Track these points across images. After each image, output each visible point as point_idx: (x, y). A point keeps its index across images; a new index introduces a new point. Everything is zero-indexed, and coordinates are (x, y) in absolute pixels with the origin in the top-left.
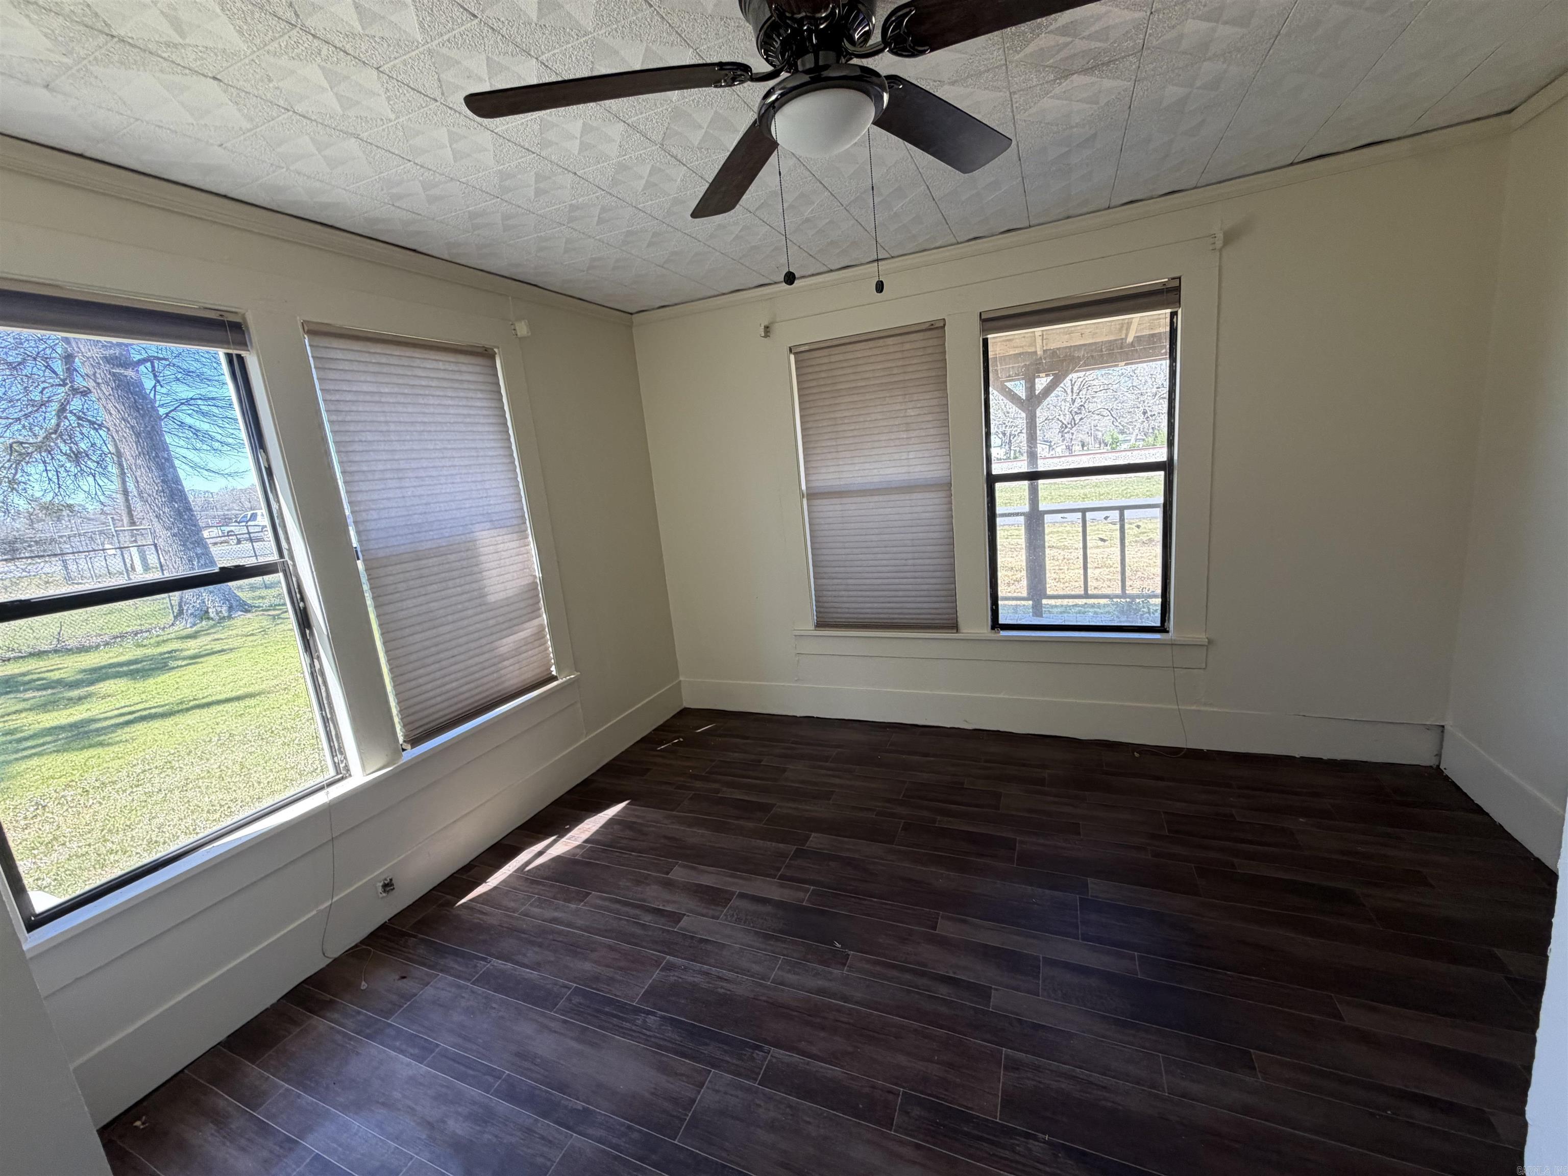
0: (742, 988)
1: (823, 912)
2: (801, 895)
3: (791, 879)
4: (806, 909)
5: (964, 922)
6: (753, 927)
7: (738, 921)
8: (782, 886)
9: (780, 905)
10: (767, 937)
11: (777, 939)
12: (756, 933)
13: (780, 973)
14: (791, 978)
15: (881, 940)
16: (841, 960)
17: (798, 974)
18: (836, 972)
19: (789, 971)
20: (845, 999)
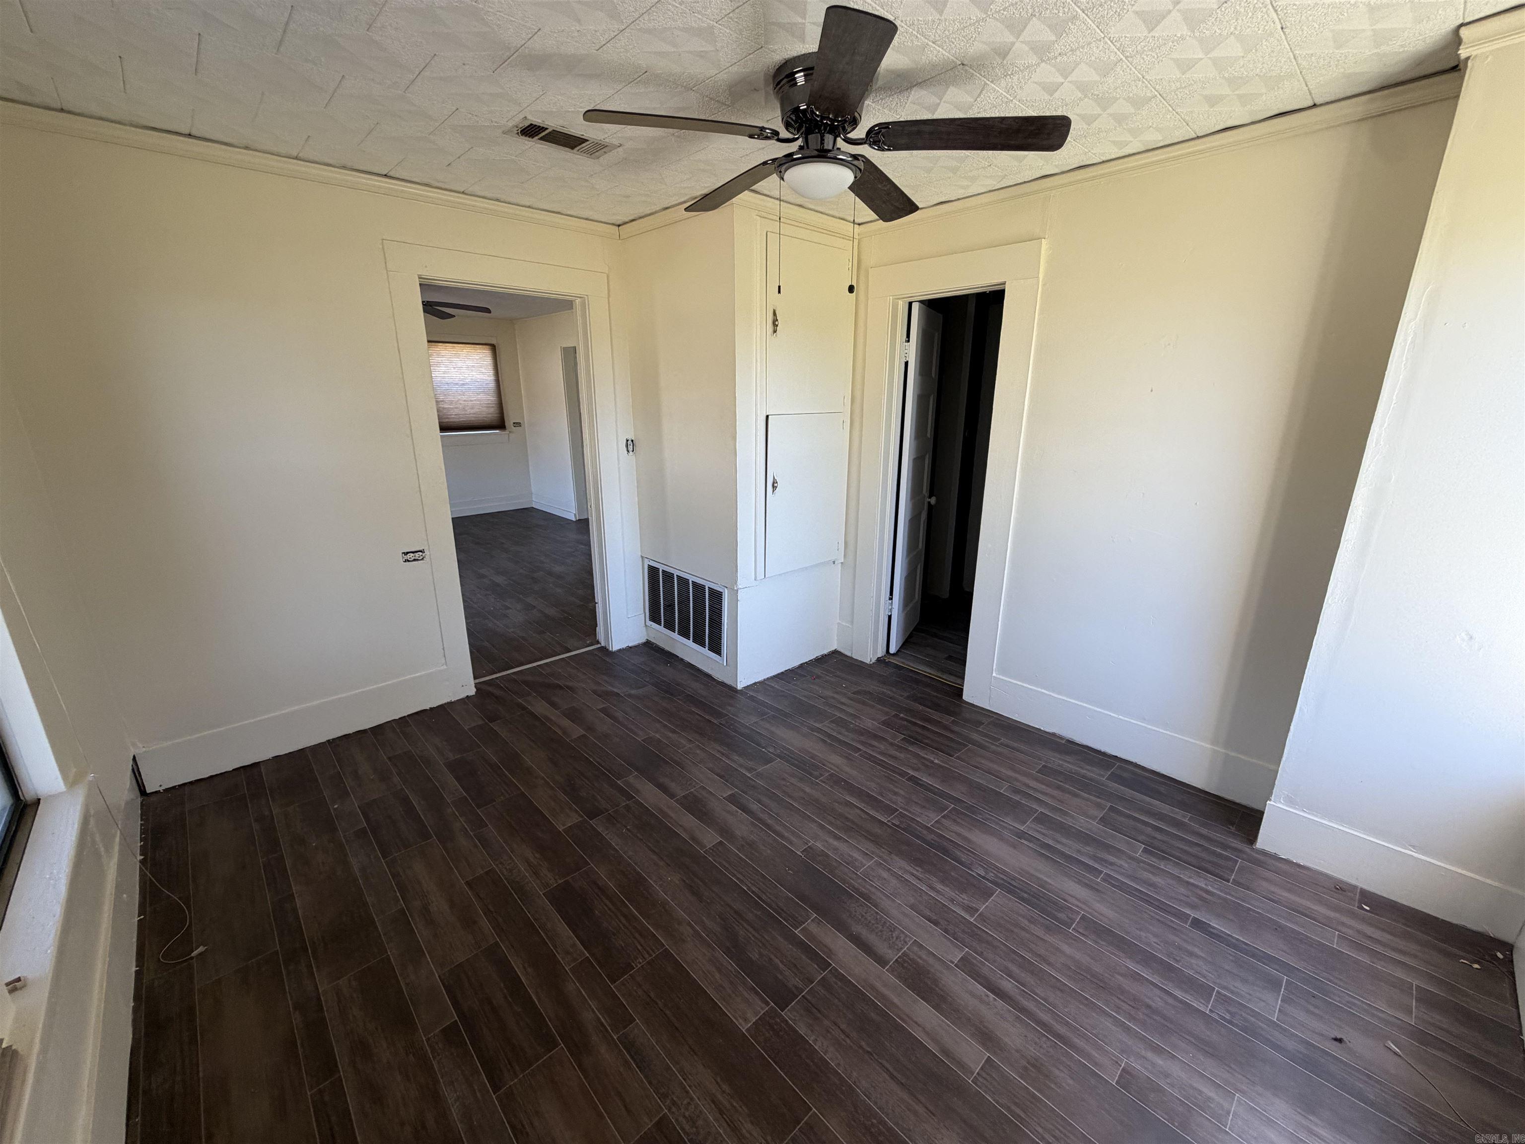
0: (900, 864)
1: (802, 898)
2: (814, 928)
3: (813, 955)
4: (816, 908)
5: (693, 839)
6: (877, 913)
7: (892, 929)
8: (830, 953)
9: (841, 927)
10: (867, 898)
11: (857, 890)
12: (876, 906)
13: (864, 862)
14: (856, 855)
15: (769, 851)
16: (808, 851)
17: (850, 856)
18: (819, 845)
19: (856, 860)
20: (822, 827)
